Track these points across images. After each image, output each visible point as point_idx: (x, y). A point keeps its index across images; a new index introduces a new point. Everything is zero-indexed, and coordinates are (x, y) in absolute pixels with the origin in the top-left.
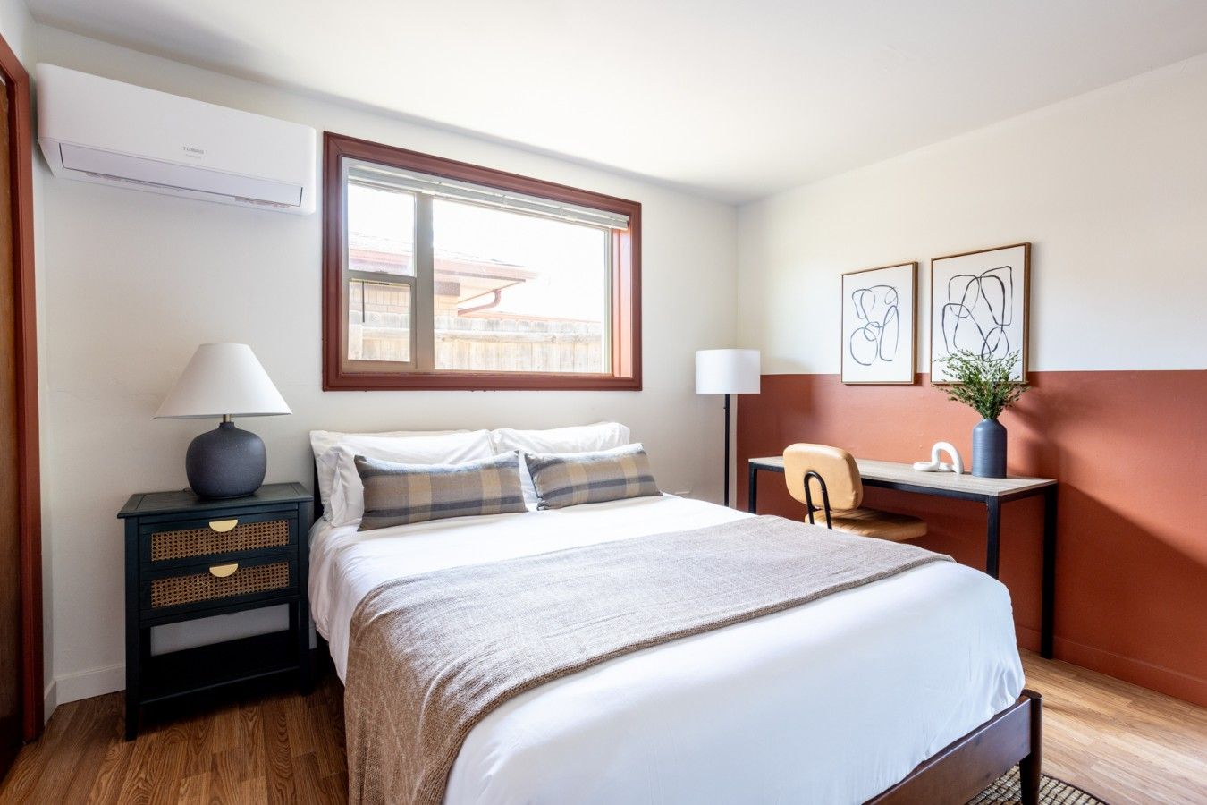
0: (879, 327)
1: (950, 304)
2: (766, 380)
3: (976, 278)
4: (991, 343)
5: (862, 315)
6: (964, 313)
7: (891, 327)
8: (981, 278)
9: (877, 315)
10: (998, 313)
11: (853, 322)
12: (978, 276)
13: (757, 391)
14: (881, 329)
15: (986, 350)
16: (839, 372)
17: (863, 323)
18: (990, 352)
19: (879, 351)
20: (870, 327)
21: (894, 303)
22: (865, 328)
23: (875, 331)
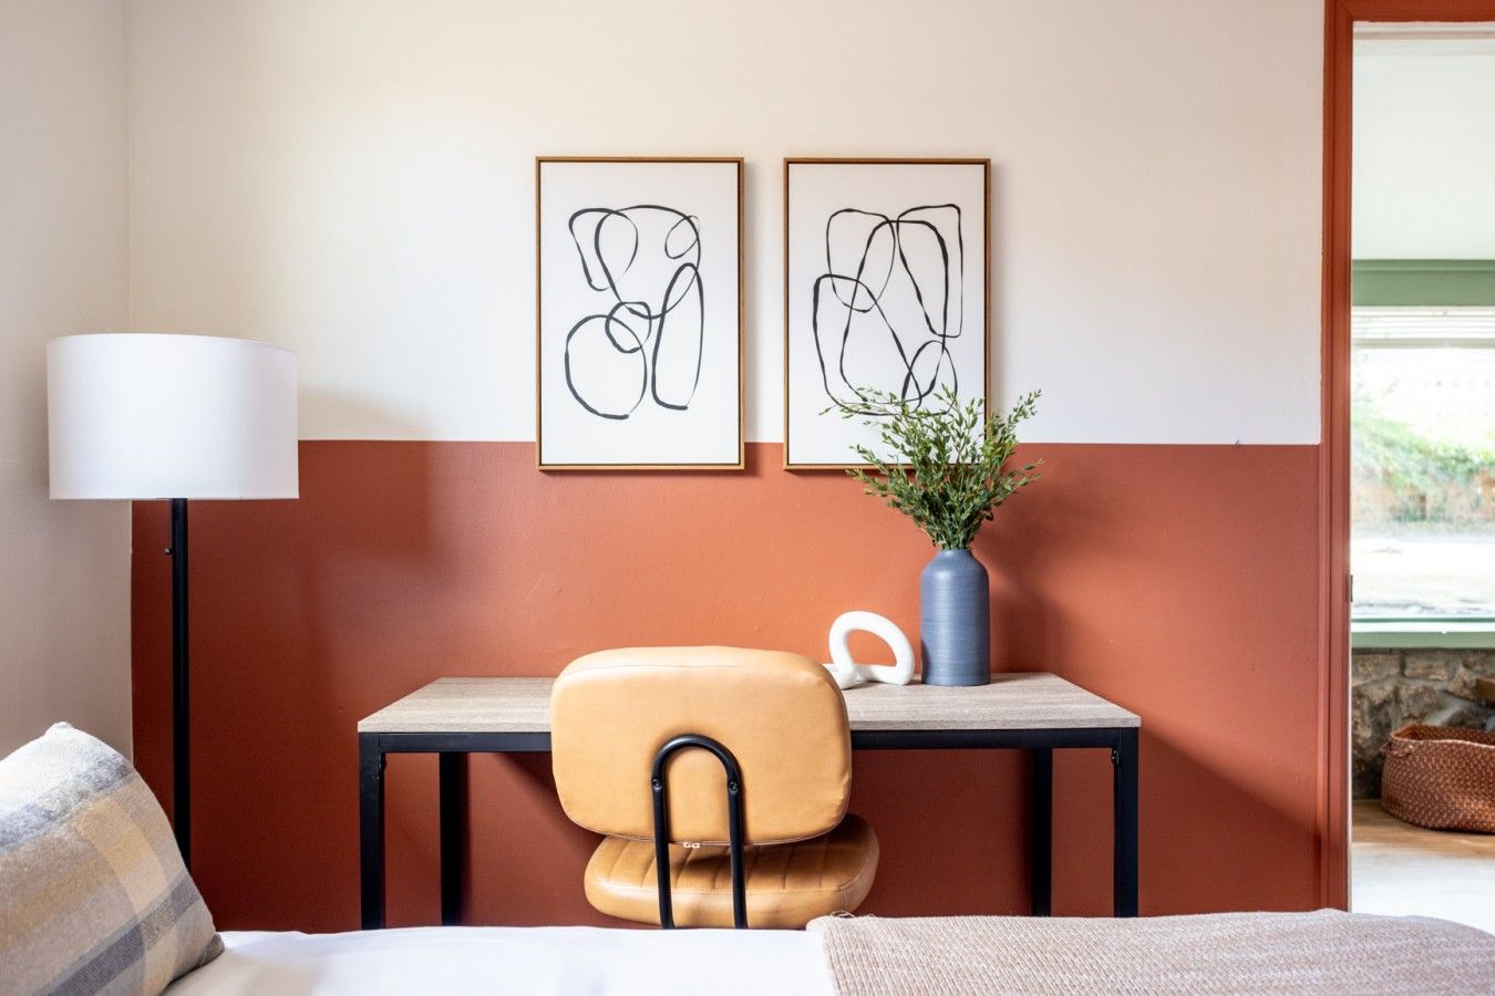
0: (650, 318)
1: (831, 276)
2: (312, 454)
3: (889, 222)
4: (923, 376)
5: (600, 279)
6: (863, 300)
7: (682, 321)
8: (898, 222)
9: (644, 282)
10: (934, 306)
11: (570, 298)
12: (893, 217)
13: (290, 491)
14: (656, 323)
15: (912, 393)
16: (533, 438)
17: (606, 302)
18: (921, 397)
19: (651, 382)
20: (622, 314)
21: (691, 257)
22: (610, 317)
23: (640, 325)
